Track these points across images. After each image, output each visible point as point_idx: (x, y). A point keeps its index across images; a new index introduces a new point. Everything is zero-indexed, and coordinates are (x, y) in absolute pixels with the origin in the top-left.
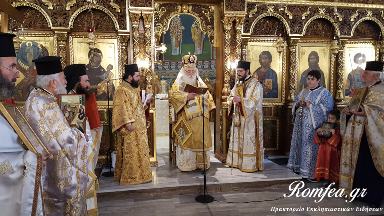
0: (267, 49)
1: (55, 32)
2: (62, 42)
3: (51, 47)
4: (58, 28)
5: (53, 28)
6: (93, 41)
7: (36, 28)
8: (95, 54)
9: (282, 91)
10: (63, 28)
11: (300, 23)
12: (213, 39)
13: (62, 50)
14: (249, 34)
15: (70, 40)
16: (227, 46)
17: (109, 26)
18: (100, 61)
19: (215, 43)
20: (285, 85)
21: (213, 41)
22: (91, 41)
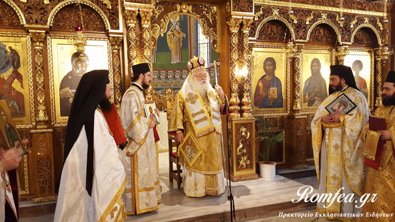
0: (271, 55)
1: (30, 31)
2: (38, 44)
3: (23, 49)
4: (33, 26)
5: (27, 26)
6: (83, 42)
8: (80, 58)
9: (287, 100)
10: (40, 26)
11: (304, 28)
12: (216, 43)
13: (38, 54)
14: (255, 39)
15: (48, 42)
16: (234, 51)
17: (97, 25)
18: (85, 68)
19: (218, 47)
20: (289, 93)
21: (215, 46)
22: (80, 42)
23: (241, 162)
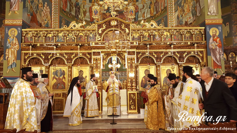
2: (70, 69)
3: (66, 70)
4: (69, 64)
5: (67, 64)
7: (61, 64)
8: (81, 72)
10: (70, 64)
11: (160, 58)
15: (73, 68)
17: (86, 62)
18: (82, 75)
21: (125, 66)
22: (79, 68)
23: (132, 107)
